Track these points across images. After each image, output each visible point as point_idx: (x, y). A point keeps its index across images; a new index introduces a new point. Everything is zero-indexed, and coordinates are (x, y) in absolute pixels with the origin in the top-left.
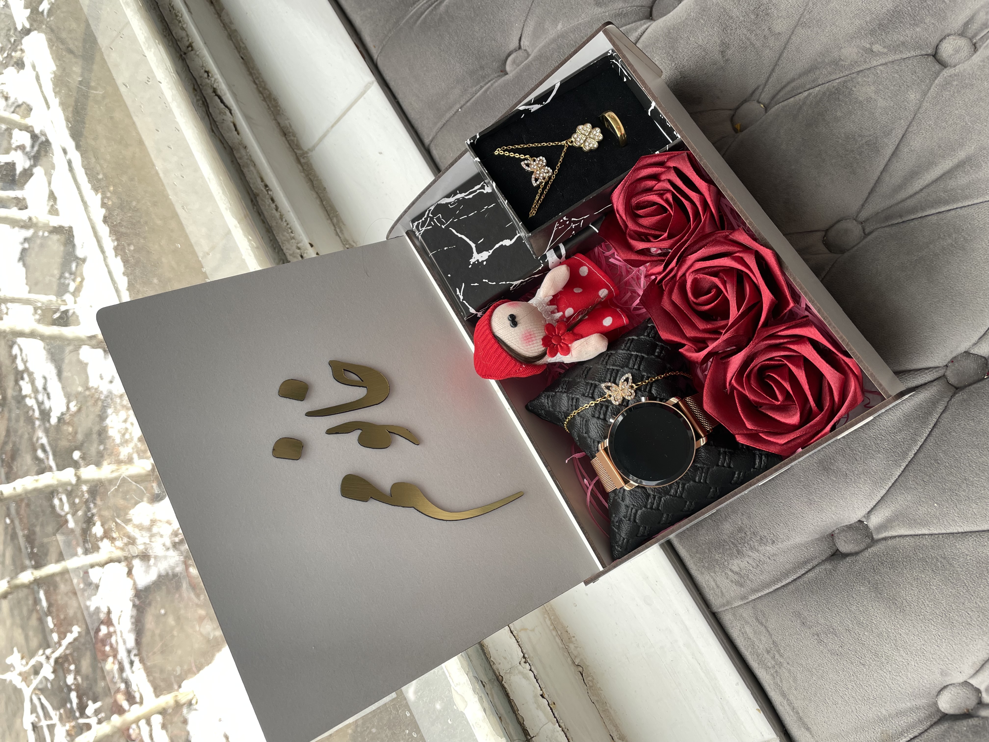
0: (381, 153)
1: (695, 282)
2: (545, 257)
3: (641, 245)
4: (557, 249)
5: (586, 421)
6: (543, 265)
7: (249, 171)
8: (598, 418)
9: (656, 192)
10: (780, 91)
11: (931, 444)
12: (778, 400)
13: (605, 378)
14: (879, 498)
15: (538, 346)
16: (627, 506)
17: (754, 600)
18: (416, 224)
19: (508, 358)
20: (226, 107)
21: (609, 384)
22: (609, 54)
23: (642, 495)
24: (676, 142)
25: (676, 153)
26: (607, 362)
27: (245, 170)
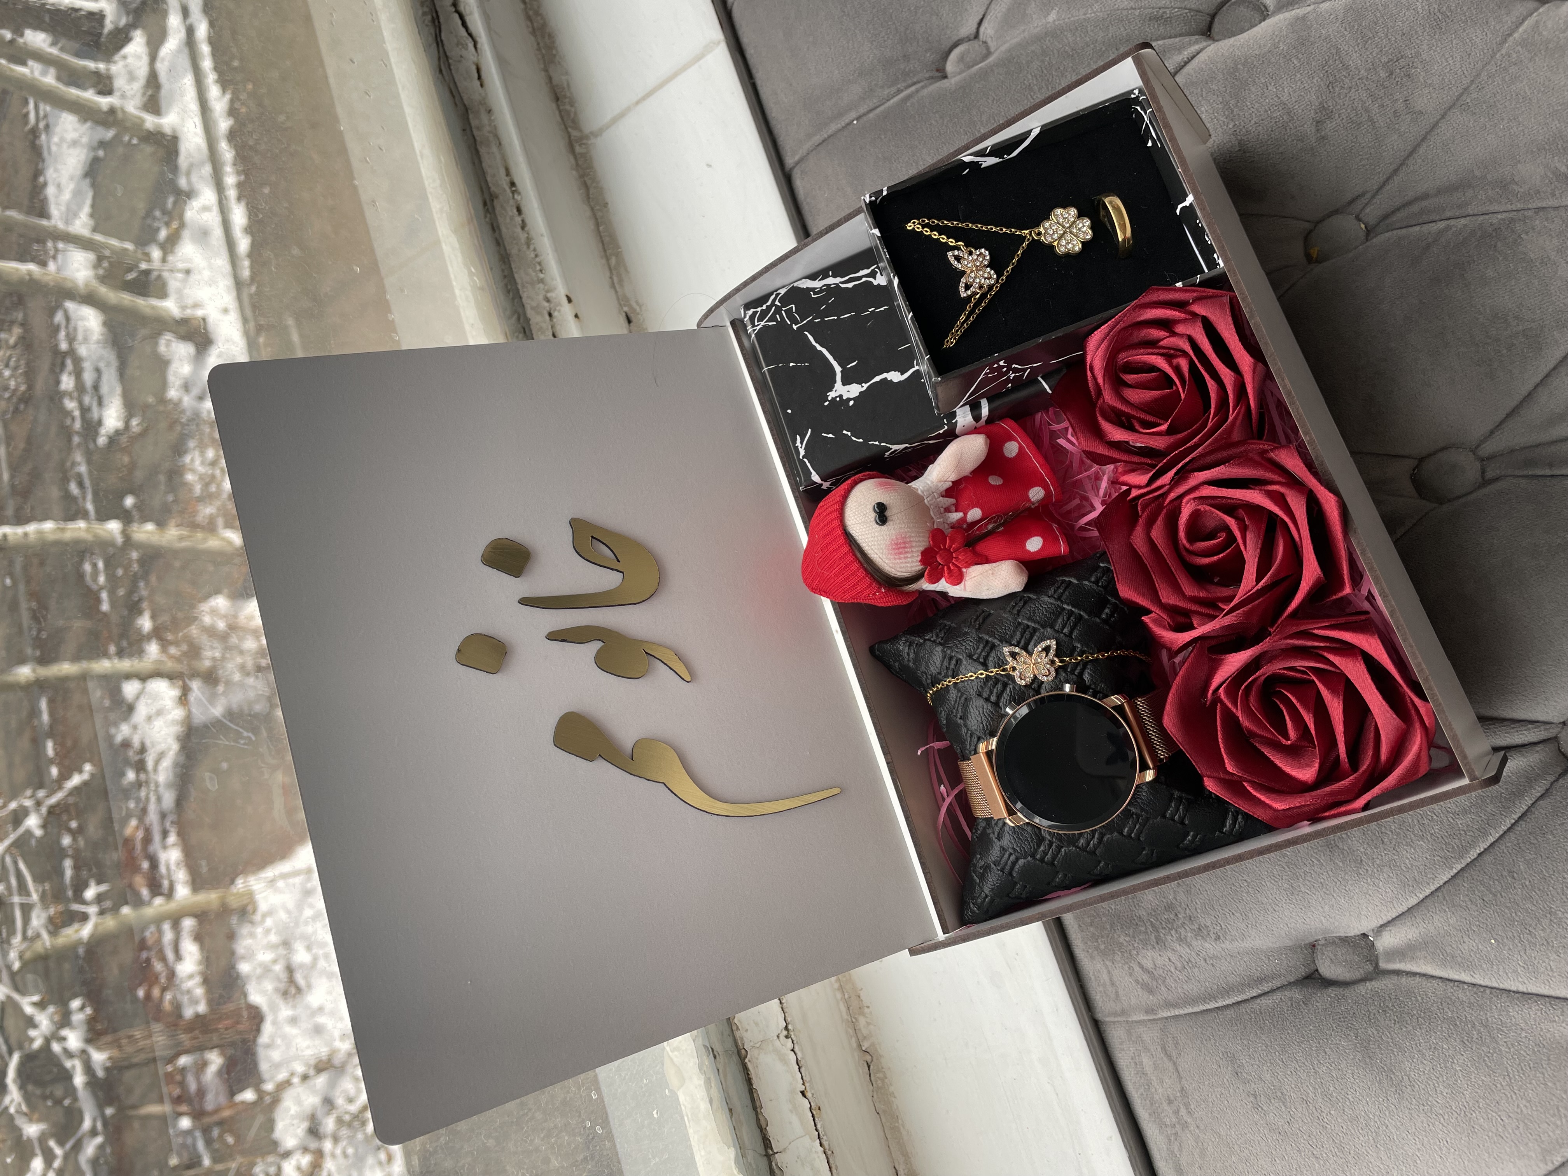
0: (709, 166)
1: (1196, 515)
2: (954, 415)
3: (1117, 434)
4: (975, 407)
5: (966, 699)
6: (946, 427)
7: (488, 153)
8: (987, 700)
9: (1162, 351)
10: (1398, 209)
11: (1508, 845)
12: (1288, 739)
13: (1012, 637)
14: (1404, 908)
15: (913, 562)
16: (1004, 849)
17: (1166, 1018)
18: (750, 312)
19: (861, 573)
20: (470, 35)
21: (1017, 650)
22: (1133, 96)
23: (1031, 837)
24: (1214, 272)
25: (1210, 291)
26: (1019, 611)
27: (483, 150)
